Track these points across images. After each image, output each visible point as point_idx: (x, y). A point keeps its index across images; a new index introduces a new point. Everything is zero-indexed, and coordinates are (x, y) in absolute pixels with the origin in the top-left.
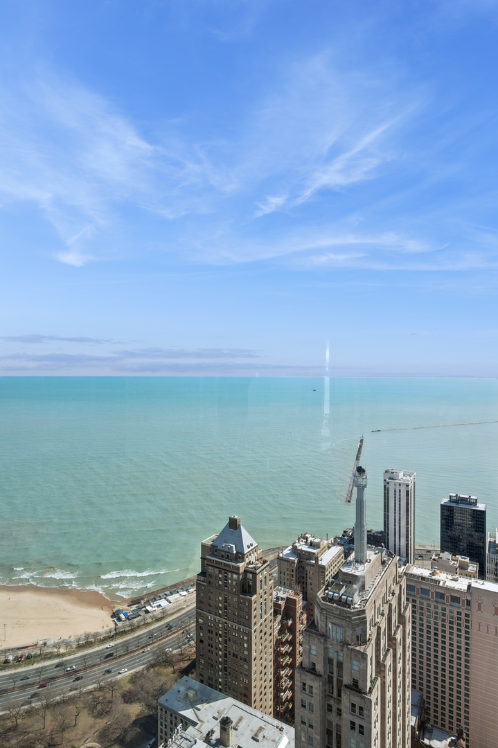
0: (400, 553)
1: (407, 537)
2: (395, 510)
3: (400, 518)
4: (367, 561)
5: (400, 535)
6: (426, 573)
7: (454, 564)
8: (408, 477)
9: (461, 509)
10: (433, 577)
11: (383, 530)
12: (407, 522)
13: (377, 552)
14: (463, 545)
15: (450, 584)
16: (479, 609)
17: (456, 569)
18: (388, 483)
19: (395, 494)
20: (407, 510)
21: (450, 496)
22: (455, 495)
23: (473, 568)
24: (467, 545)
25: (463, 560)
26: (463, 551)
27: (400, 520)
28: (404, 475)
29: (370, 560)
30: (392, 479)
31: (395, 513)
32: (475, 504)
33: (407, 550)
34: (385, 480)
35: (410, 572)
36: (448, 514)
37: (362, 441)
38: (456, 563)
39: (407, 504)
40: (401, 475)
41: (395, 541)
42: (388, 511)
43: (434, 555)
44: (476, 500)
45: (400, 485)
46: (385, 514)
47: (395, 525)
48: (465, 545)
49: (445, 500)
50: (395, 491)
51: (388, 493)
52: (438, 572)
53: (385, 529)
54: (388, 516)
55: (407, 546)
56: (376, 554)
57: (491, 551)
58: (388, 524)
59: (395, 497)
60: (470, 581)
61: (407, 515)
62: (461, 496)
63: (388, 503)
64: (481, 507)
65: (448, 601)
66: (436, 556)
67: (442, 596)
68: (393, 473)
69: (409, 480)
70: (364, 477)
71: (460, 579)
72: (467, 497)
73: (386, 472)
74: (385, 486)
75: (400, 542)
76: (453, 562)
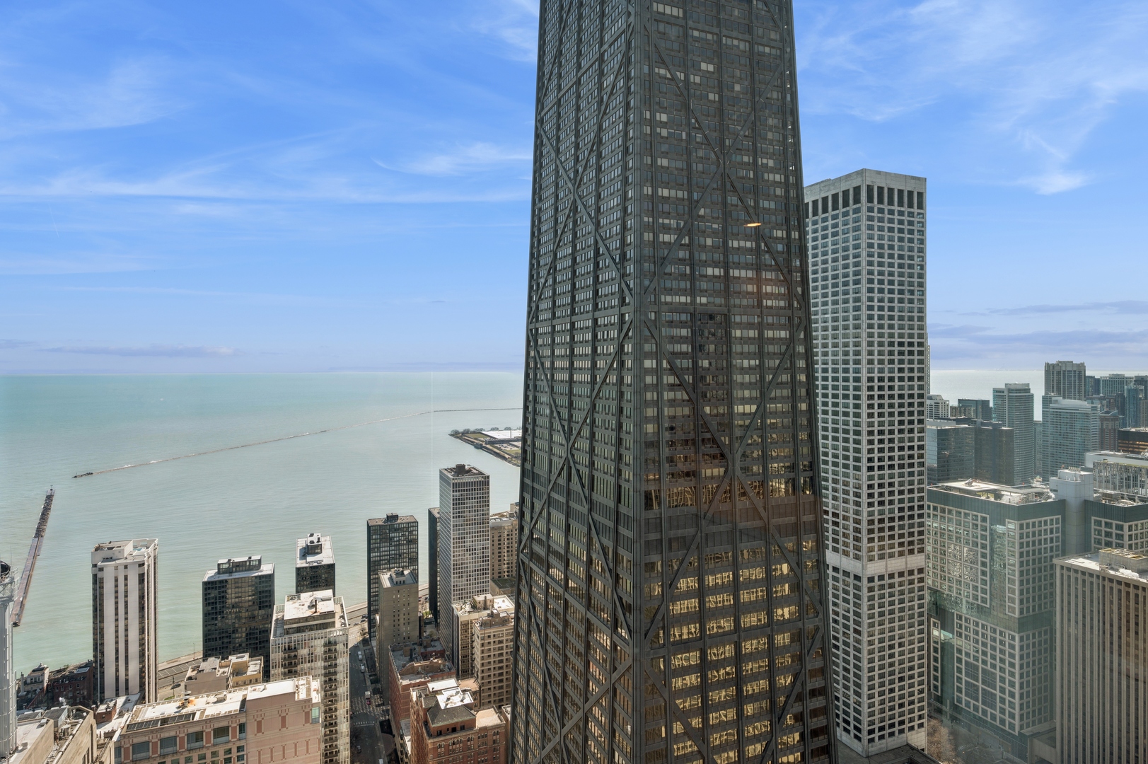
0: (127, 688)
1: (142, 655)
2: (117, 614)
3: (126, 626)
4: (16, 750)
5: (127, 657)
6: (170, 709)
7: (224, 672)
8: (143, 550)
9: (236, 581)
10: (184, 711)
11: (91, 658)
12: (142, 631)
13: (44, 721)
14: (240, 636)
15: (212, 710)
16: (259, 730)
17: (228, 679)
18: (101, 569)
19: (116, 586)
20: (142, 608)
21: (219, 565)
22: (226, 561)
23: (254, 667)
24: (247, 635)
25: (240, 660)
26: (240, 645)
27: (126, 630)
28: (135, 548)
29: (25, 745)
30: (110, 559)
31: (117, 620)
32: (258, 567)
33: (142, 678)
34: (95, 566)
35: (139, 720)
36: (214, 593)
37: (49, 498)
38: (226, 669)
39: (142, 597)
40: (128, 549)
41: (117, 670)
42: (102, 621)
43: (190, 670)
44: (260, 561)
45: (126, 567)
46: (95, 629)
47: (117, 643)
48: (244, 635)
49: (211, 573)
50: (116, 580)
51: (102, 588)
52: (192, 698)
53: (95, 656)
54: (102, 629)
55: (142, 671)
56: (41, 726)
57: (278, 633)
58: (102, 644)
59: (116, 592)
60: (245, 692)
61: (142, 617)
62: (237, 560)
63: (102, 605)
64: (266, 569)
65: (208, 741)
66: (193, 670)
67: (198, 736)
68: (111, 548)
69: (145, 554)
70: (7, 581)
71: (229, 696)
72: (246, 559)
73: (97, 549)
74: (95, 576)
75: (127, 669)
76: (222, 670)
